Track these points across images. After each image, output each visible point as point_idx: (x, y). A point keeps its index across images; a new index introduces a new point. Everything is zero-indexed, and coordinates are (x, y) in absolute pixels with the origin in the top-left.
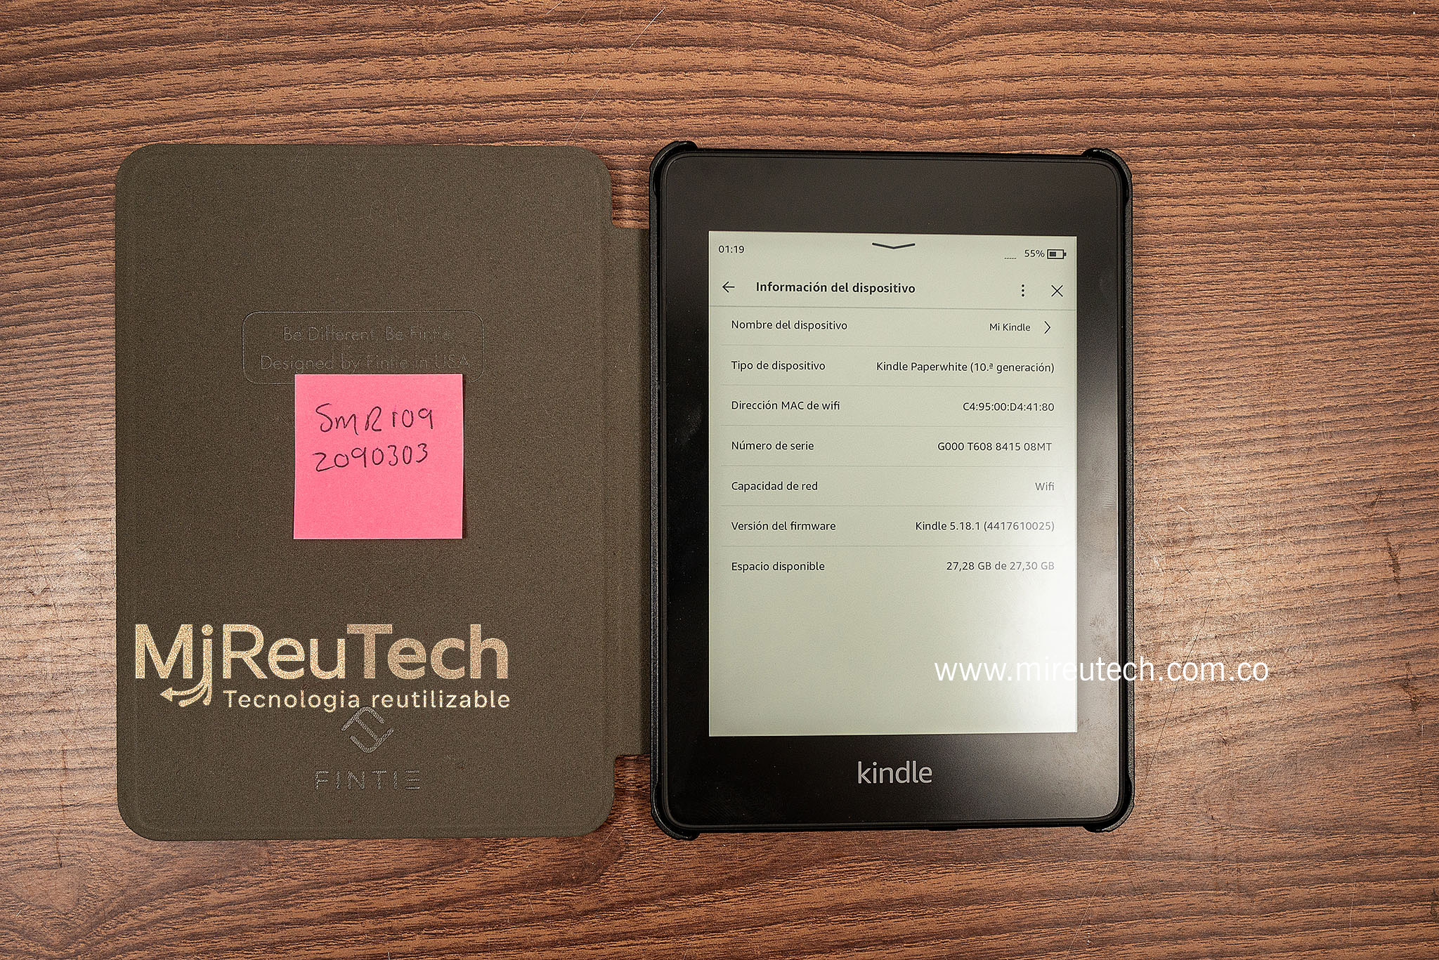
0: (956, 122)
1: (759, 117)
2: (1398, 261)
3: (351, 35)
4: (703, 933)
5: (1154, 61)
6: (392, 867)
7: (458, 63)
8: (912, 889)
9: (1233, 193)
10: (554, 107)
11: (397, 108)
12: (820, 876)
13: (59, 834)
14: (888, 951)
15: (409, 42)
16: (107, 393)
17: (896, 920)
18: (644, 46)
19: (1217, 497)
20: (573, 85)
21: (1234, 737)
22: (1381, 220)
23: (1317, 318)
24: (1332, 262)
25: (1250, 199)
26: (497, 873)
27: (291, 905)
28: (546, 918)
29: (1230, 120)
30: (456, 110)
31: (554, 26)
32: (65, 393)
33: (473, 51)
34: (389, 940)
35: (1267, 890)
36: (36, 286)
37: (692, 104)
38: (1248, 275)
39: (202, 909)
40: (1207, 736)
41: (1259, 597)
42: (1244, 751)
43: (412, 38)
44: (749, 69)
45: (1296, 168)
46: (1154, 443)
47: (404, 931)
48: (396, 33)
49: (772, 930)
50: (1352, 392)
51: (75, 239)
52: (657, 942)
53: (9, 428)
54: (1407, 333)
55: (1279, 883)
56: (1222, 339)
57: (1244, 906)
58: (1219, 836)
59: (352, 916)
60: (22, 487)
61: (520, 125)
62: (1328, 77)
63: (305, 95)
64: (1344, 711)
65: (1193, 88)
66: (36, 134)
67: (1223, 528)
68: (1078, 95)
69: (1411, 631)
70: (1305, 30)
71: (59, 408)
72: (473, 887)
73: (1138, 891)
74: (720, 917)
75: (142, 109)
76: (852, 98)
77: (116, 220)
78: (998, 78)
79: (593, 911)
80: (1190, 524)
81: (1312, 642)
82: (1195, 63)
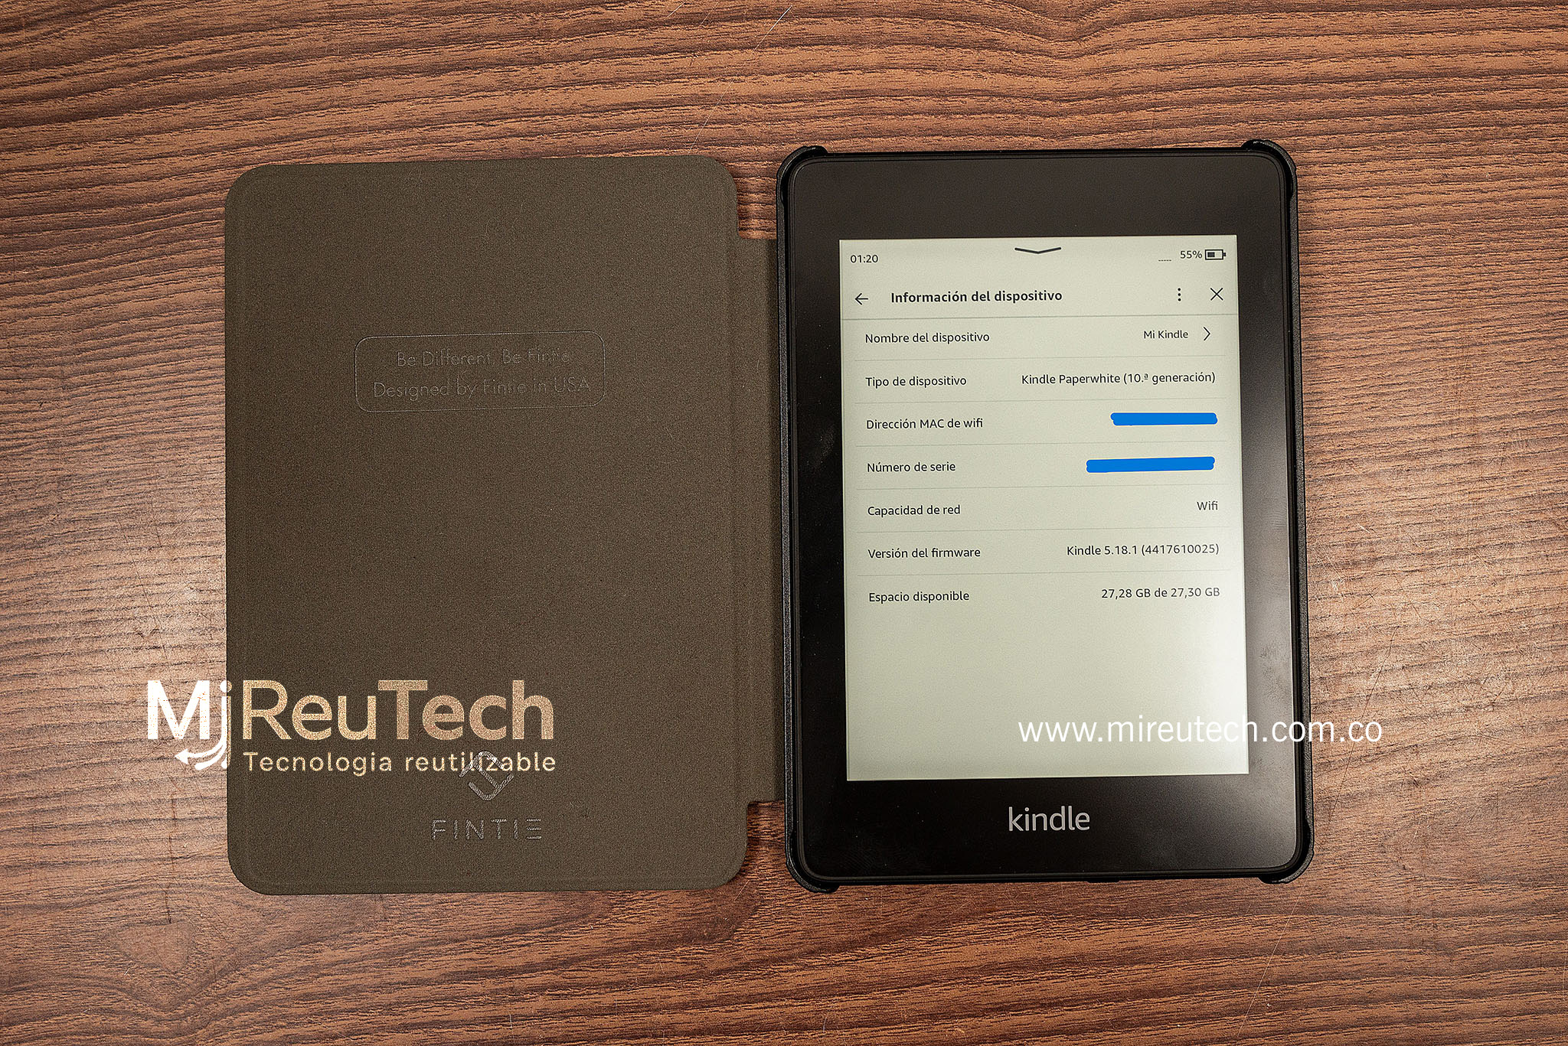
0: (1105, 116)
1: (893, 117)
3: (466, 46)
4: (845, 994)
5: (1320, 43)
6: (513, 923)
7: (576, 71)
8: (1072, 946)
9: (1410, 182)
10: (676, 113)
11: (514, 120)
12: (971, 932)
13: (168, 888)
14: (1046, 1015)
15: (526, 51)
16: (218, 424)
17: (1055, 981)
18: (770, 47)
19: (1401, 514)
20: (696, 90)
21: (1426, 778)
23: (1508, 316)
24: (1524, 255)
25: (1430, 188)
26: (624, 929)
27: (408, 964)
28: (677, 977)
29: (1405, 104)
30: (574, 121)
31: (675, 29)
32: (174, 425)
33: (591, 58)
34: (511, 1001)
35: (1467, 948)
36: (145, 315)
37: (823, 105)
38: (1430, 271)
39: (316, 967)
40: (1396, 777)
41: (1449, 622)
42: (1438, 793)
43: (528, 47)
44: (882, 67)
45: (1480, 153)
46: (1329, 456)
47: (526, 991)
48: (511, 42)
49: (920, 992)
50: (1550, 396)
51: (184, 266)
52: (795, 1004)
53: (118, 463)
55: (1480, 940)
56: (1402, 342)
57: (1442, 966)
58: (1412, 887)
59: (472, 975)
60: (131, 524)
61: (641, 133)
63: (418, 110)
64: (1550, 748)
65: (1364, 70)
66: (145, 159)
67: (1408, 548)
68: (1238, 82)
70: (1487, 3)
71: (169, 441)
72: (599, 944)
73: (1320, 949)
74: (863, 977)
75: (252, 130)
76: (992, 94)
77: (226, 245)
78: (1149, 68)
79: (728, 970)
80: (1371, 543)
81: (1511, 672)
82: (1365, 44)
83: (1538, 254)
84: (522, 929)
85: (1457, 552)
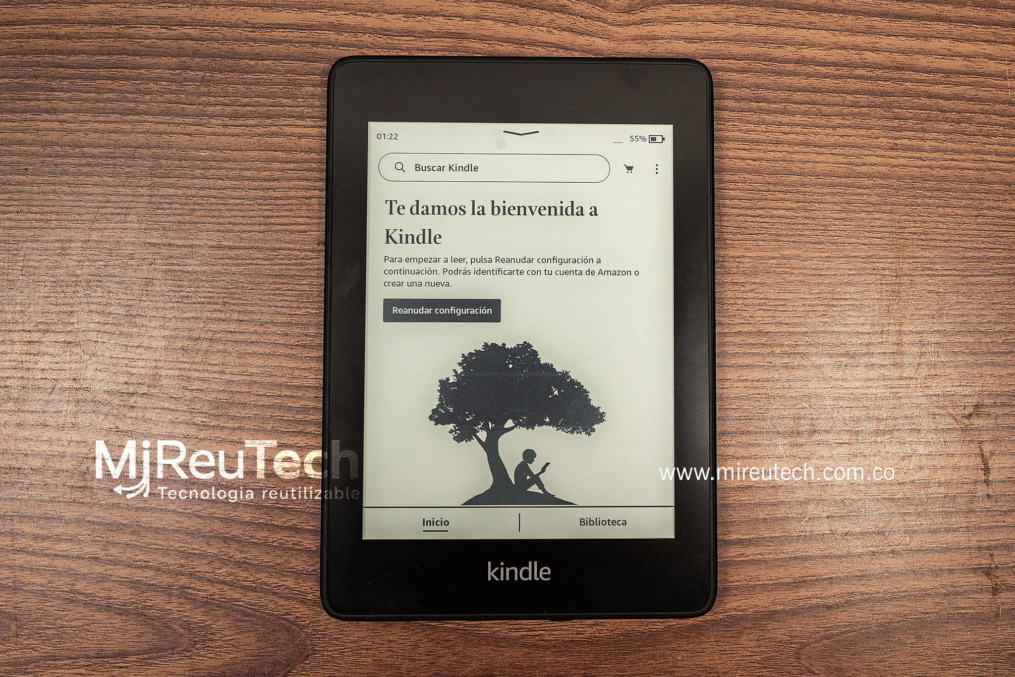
2: (1004, 214)
5: (811, 35)
9: (869, 147)
10: (316, 35)
11: (190, 27)
19: (837, 399)
20: (333, 19)
21: (837, 604)
22: (993, 178)
23: (932, 255)
24: (950, 210)
25: (883, 153)
29: (870, 87)
30: (236, 32)
38: (877, 215)
40: (814, 601)
41: (866, 486)
42: (844, 617)
44: (477, 17)
45: (924, 130)
46: (787, 349)
50: (959, 320)
54: (1009, 274)
56: (851, 267)
61: (287, 48)
62: (955, 58)
63: (117, 12)
64: (934, 590)
65: (842, 59)
67: (840, 425)
68: (746, 58)
69: (997, 527)
70: (939, 19)
80: (812, 419)
81: (910, 528)
82: (845, 39)
83: (960, 211)
84: (123, 654)
85: (877, 432)
